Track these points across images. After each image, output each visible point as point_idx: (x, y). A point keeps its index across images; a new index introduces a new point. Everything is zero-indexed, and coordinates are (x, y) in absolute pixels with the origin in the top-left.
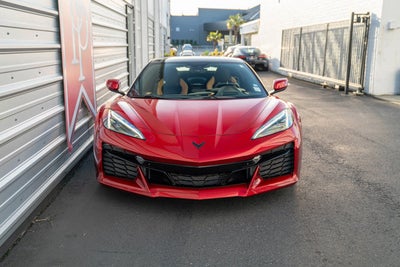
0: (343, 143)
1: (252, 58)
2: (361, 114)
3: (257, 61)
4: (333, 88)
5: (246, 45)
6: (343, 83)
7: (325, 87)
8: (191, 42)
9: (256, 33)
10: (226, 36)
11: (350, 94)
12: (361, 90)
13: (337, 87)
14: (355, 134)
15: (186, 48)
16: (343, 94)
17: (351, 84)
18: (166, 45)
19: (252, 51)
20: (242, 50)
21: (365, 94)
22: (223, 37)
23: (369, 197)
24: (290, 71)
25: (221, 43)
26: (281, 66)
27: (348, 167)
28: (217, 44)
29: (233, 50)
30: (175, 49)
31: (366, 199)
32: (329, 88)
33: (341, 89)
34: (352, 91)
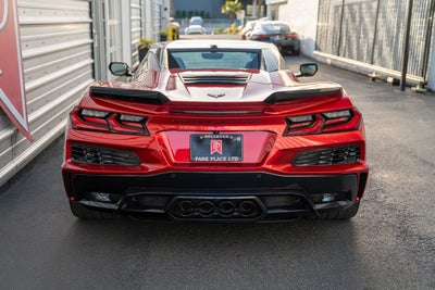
0: (389, 167)
1: (278, 38)
2: (421, 121)
3: (284, 42)
4: (385, 81)
5: (273, 19)
6: (399, 74)
7: (374, 79)
8: (202, 15)
9: (286, 3)
10: (248, 7)
11: (407, 90)
12: (423, 85)
13: (390, 80)
14: (408, 153)
15: (195, 23)
16: (397, 90)
17: (408, 77)
18: (162, 18)
19: (279, 28)
20: (264, 28)
21: (429, 91)
22: (244, 8)
23: (418, 263)
24: (329, 56)
25: (241, 15)
26: (317, 48)
27: (391, 208)
28: (235, 16)
29: (253, 26)
30: (176, 24)
31: (414, 266)
32: (380, 81)
33: (396, 82)
34: (410, 86)
